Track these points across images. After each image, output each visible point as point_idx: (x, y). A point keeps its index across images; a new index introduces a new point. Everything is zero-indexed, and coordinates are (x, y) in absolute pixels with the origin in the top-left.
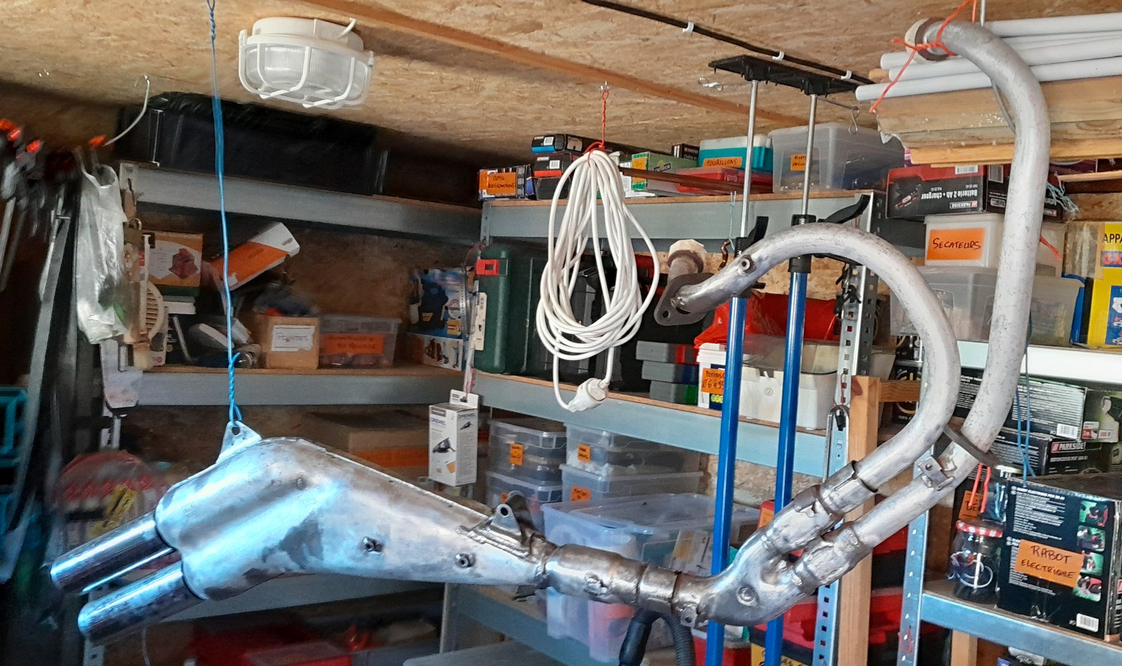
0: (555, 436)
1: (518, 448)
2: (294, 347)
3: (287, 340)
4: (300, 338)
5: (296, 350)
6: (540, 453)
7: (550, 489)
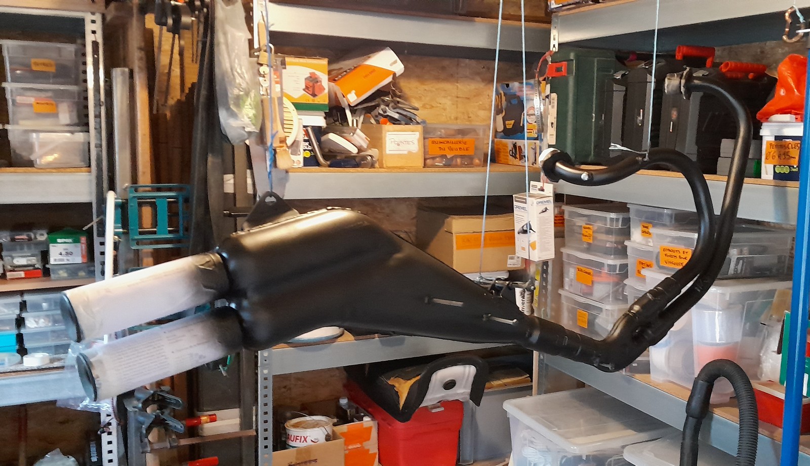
0: (620, 216)
1: (589, 228)
2: (404, 150)
3: (398, 145)
4: (408, 142)
5: (406, 152)
6: (609, 232)
7: (618, 262)
